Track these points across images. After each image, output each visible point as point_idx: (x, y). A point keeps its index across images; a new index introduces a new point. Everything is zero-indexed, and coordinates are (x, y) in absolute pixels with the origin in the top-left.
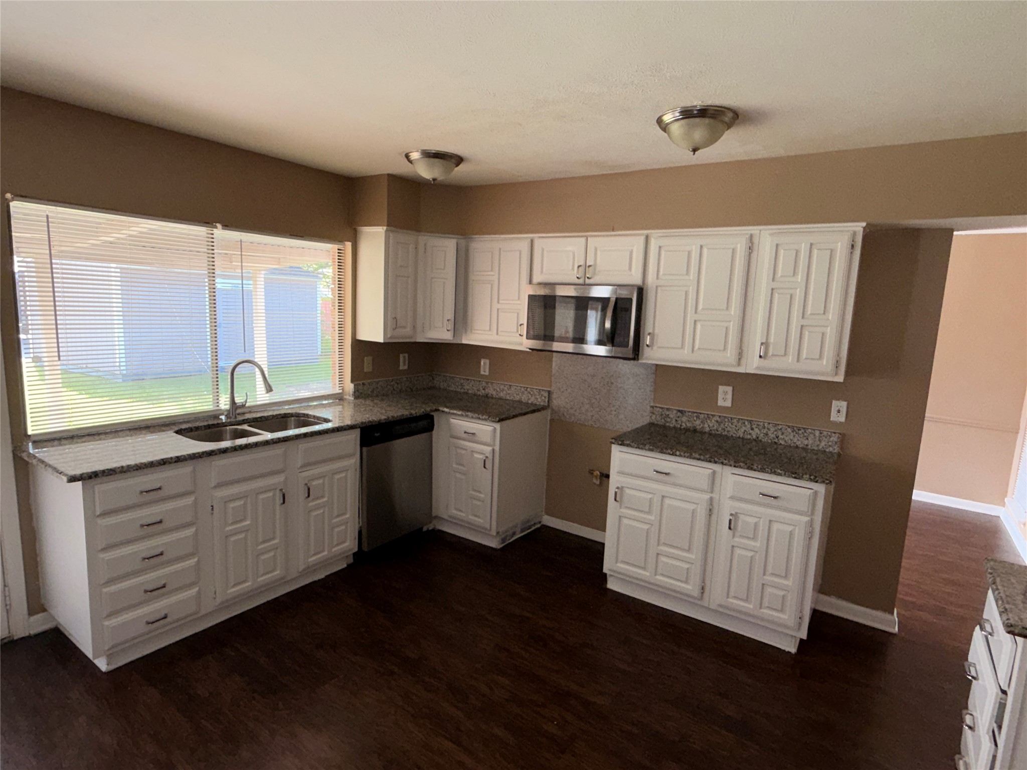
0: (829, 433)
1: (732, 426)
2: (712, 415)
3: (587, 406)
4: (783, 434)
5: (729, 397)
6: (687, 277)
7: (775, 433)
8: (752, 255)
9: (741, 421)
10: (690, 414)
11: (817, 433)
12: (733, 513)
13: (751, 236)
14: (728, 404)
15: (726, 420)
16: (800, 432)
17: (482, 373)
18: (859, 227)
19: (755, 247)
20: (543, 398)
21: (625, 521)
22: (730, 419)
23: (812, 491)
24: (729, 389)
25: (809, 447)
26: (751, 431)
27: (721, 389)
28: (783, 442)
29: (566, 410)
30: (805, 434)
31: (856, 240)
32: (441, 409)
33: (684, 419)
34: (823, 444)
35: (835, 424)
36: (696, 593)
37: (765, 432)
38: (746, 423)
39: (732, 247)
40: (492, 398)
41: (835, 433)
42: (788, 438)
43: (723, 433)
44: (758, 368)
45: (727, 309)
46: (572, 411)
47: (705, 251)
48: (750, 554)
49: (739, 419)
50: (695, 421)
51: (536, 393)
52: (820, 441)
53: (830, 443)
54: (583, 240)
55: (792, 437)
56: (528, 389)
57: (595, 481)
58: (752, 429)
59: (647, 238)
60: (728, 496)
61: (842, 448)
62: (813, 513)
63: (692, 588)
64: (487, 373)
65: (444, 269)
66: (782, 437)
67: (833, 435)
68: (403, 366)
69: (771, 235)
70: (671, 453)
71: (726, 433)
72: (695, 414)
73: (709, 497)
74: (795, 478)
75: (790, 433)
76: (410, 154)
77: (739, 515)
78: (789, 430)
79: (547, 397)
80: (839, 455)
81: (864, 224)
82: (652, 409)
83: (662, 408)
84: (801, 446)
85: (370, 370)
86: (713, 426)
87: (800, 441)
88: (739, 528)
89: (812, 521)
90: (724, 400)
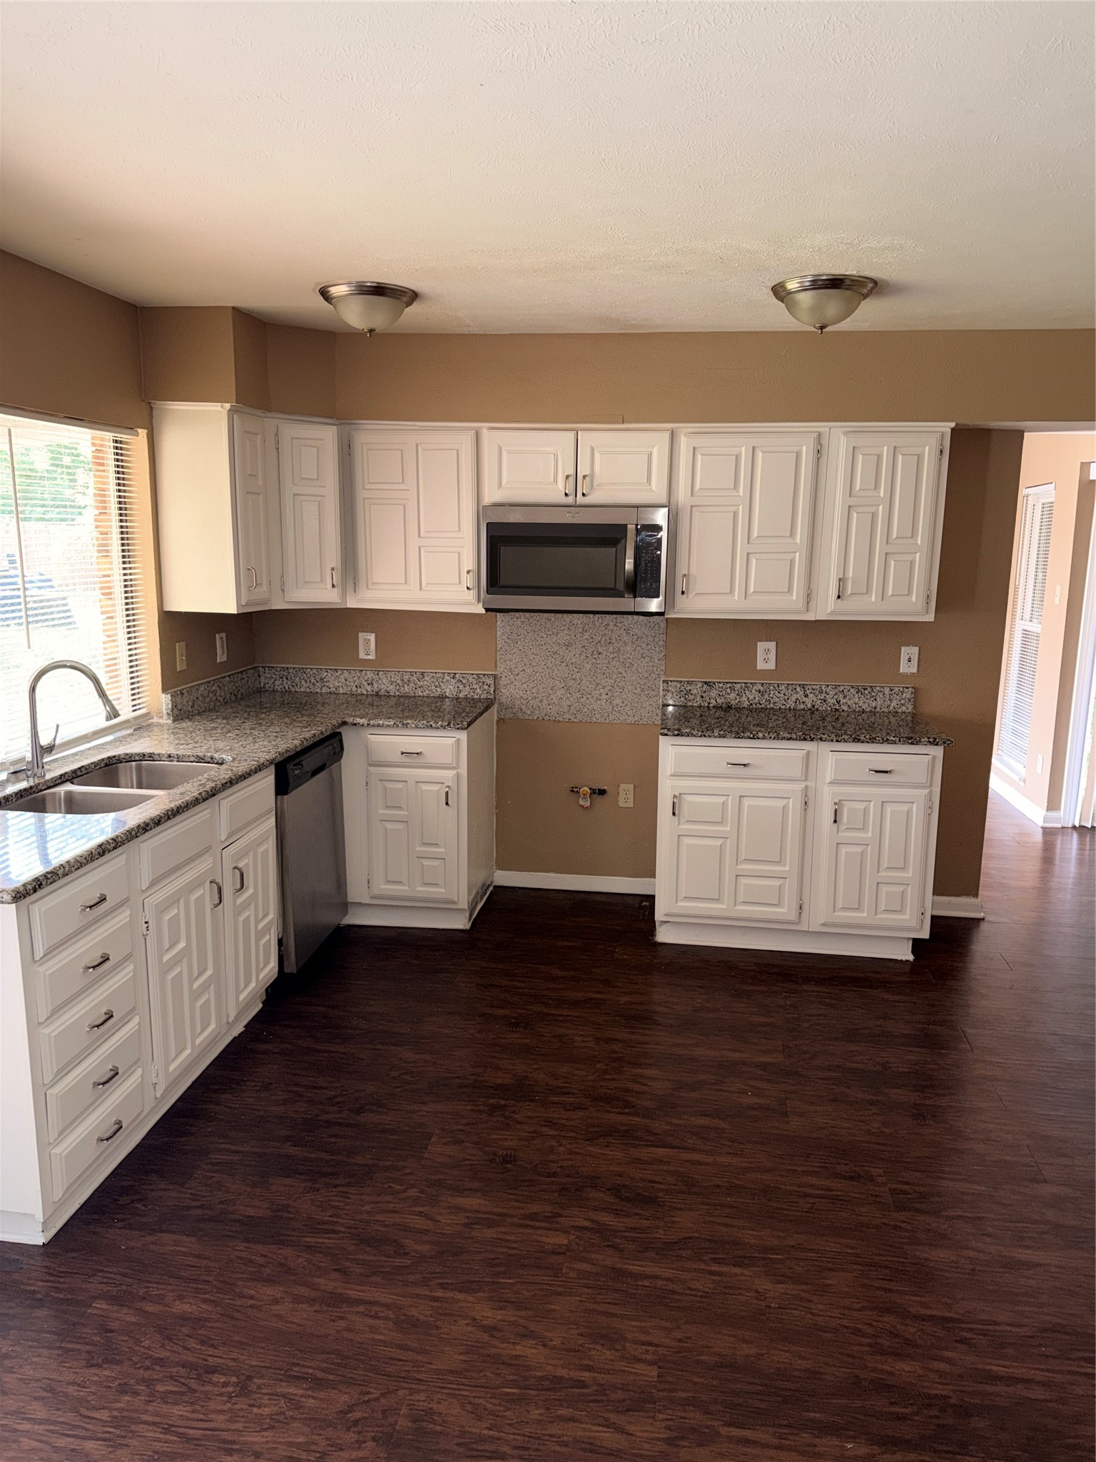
0: (901, 689)
1: (779, 695)
2: (752, 683)
3: (559, 693)
4: (845, 697)
5: (772, 656)
6: (734, 493)
7: (835, 697)
8: (820, 460)
9: (790, 687)
10: (721, 685)
11: (887, 691)
12: (837, 801)
13: (820, 435)
14: (771, 665)
15: (772, 688)
16: (867, 692)
17: (362, 655)
18: (947, 427)
19: (824, 451)
20: (486, 687)
21: (687, 841)
22: (776, 685)
23: (931, 757)
24: (772, 645)
25: (878, 709)
26: (805, 699)
27: (761, 646)
28: (845, 708)
29: (524, 702)
30: (873, 694)
31: (944, 444)
32: (350, 720)
33: (714, 693)
34: (894, 704)
35: (905, 675)
36: (793, 916)
37: (822, 697)
38: (798, 689)
39: (796, 449)
40: (389, 696)
41: (907, 688)
42: (854, 701)
43: (768, 707)
44: (832, 613)
45: (791, 536)
46: (535, 703)
47: (759, 455)
48: (859, 849)
49: (788, 684)
50: (728, 694)
51: (471, 680)
52: (891, 700)
53: (902, 702)
54: (571, 435)
55: (856, 700)
56: (457, 676)
57: (581, 802)
58: (806, 696)
59: (673, 435)
60: (828, 780)
61: (915, 707)
62: (931, 785)
63: (785, 911)
64: (372, 657)
65: (317, 479)
66: (845, 701)
67: (906, 690)
68: (221, 657)
69: (845, 434)
70: (752, 736)
71: (772, 705)
72: (729, 685)
73: (803, 786)
74: (912, 744)
75: (854, 695)
76: (330, 289)
77: (843, 802)
78: (852, 690)
79: (492, 686)
80: (914, 715)
81: (953, 425)
82: (665, 684)
83: (681, 682)
84: (868, 710)
85: (185, 667)
86: (755, 698)
87: (866, 704)
88: (845, 820)
89: (931, 792)
90: (766, 660)
